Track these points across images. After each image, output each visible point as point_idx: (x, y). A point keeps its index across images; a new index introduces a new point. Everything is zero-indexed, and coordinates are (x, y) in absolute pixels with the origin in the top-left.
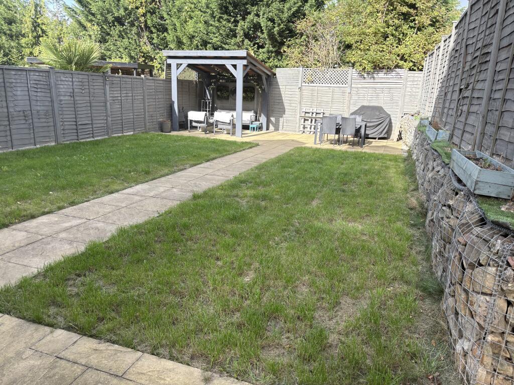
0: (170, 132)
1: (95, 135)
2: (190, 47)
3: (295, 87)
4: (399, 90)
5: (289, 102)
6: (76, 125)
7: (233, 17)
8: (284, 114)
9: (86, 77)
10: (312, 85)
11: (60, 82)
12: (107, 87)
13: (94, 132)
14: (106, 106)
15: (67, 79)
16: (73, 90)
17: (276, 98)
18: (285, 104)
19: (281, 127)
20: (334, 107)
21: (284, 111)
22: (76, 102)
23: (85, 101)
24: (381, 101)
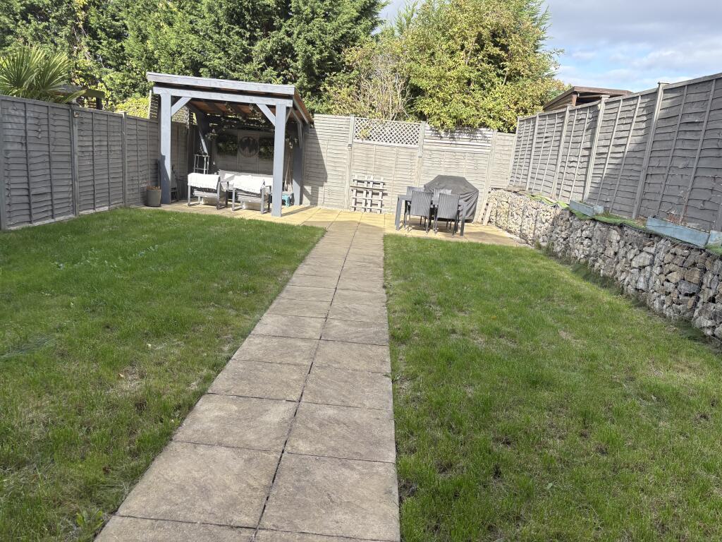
0: (160, 206)
1: (56, 212)
2: (171, 69)
3: (342, 144)
4: (486, 156)
5: (333, 164)
6: (28, 196)
7: (250, 30)
8: (326, 182)
9: (45, 110)
10: (368, 142)
11: (6, 118)
12: (76, 129)
13: (56, 207)
14: (72, 162)
15: (17, 113)
16: (26, 133)
17: (313, 158)
18: (327, 168)
19: (320, 199)
20: (398, 176)
21: (326, 178)
22: (29, 155)
23: (41, 153)
24: (462, 170)
